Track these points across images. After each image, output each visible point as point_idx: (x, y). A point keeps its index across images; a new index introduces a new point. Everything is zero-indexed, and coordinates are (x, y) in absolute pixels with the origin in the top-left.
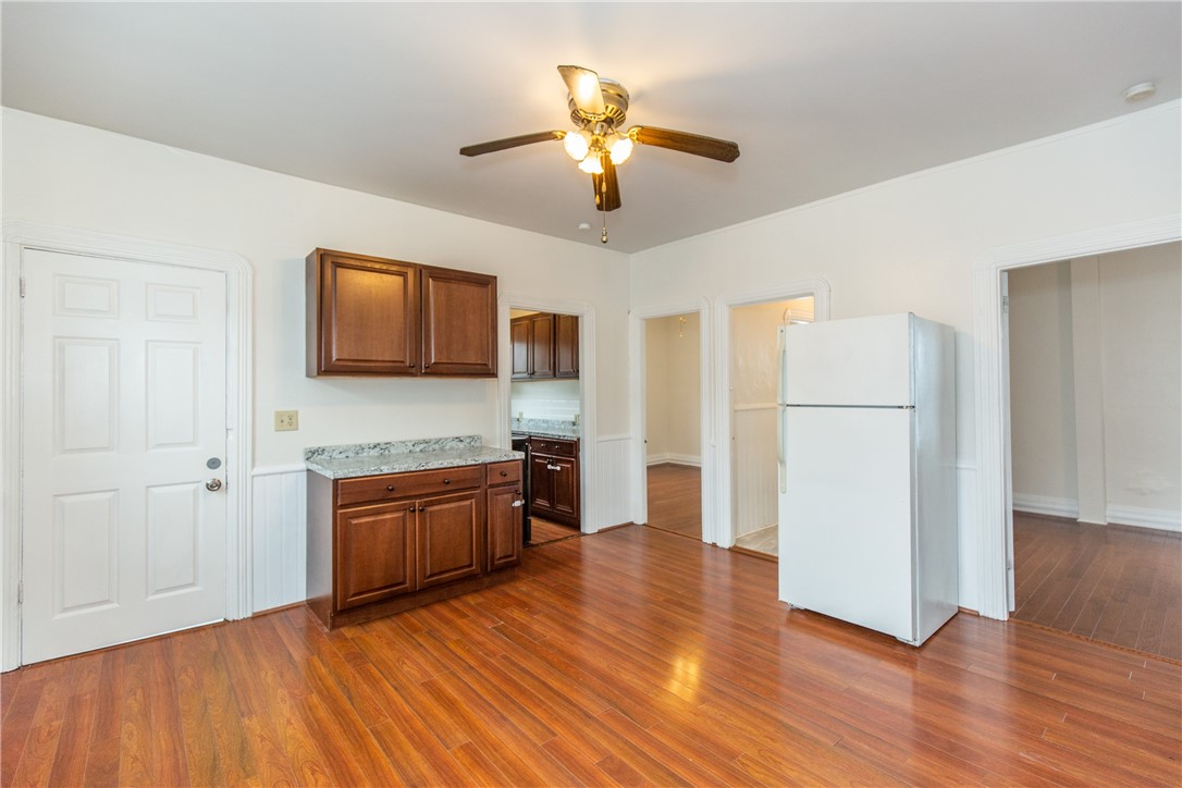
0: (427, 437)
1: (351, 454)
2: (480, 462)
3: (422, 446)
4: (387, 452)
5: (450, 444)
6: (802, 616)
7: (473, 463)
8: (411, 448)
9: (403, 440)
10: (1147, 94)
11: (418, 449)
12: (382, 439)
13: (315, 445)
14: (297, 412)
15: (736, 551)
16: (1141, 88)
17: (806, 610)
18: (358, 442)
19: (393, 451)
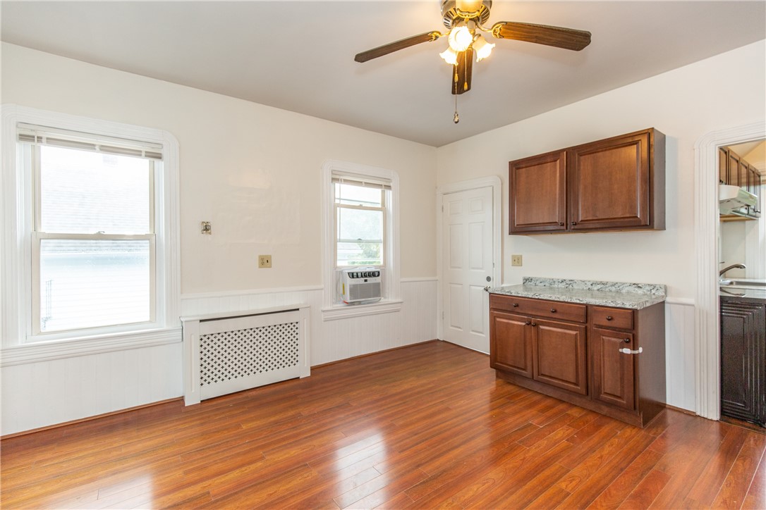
0: (604, 279)
1: (547, 284)
2: (585, 302)
3: (599, 287)
4: (571, 286)
7: (578, 302)
8: (590, 287)
9: (583, 279)
11: (596, 288)
12: (567, 277)
13: (528, 276)
14: (521, 256)
18: (554, 277)
19: (575, 287)
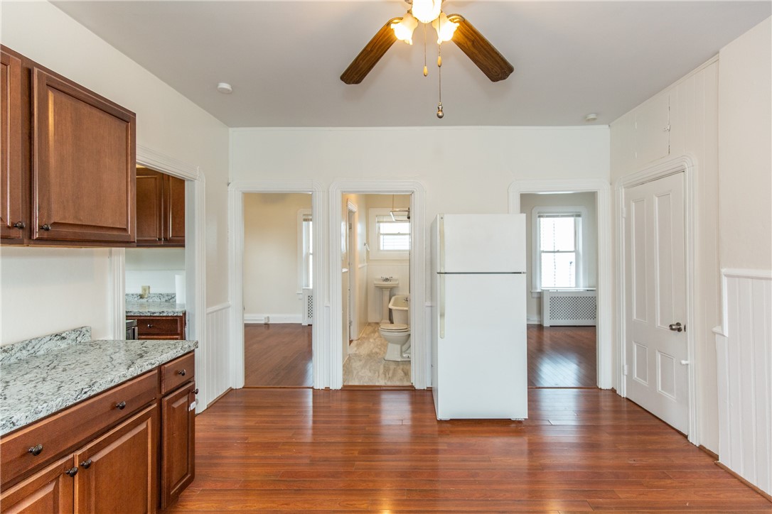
2: (157, 364)
5: (46, 346)
6: (448, 425)
10: (594, 119)
15: (348, 390)
16: (592, 116)
17: (451, 419)
